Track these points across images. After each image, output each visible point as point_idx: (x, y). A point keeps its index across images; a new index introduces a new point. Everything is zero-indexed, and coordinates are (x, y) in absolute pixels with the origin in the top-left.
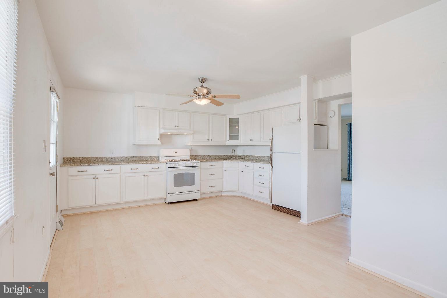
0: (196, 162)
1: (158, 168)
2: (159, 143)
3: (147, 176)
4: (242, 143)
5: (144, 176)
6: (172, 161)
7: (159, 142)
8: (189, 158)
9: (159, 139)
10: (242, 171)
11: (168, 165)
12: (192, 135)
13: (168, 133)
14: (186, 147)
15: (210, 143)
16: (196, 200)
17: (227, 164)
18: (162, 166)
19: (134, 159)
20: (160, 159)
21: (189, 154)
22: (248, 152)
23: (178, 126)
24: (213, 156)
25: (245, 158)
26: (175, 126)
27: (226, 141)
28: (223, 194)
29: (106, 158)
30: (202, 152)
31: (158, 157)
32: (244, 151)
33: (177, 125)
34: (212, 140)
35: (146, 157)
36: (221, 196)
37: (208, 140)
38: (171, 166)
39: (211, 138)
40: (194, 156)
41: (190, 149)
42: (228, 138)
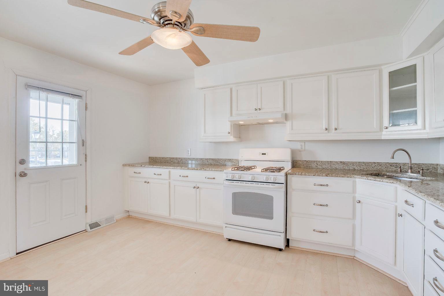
1: (214, 178)
3: (198, 188)
5: (194, 188)
7: (232, 137)
9: (229, 133)
13: (240, 122)
14: (286, 143)
15: (332, 136)
19: (210, 162)
21: (288, 157)
23: (260, 109)
26: (256, 110)
27: (381, 130)
29: (181, 159)
33: (258, 108)
34: (336, 129)
37: (326, 129)
38: (227, 177)
39: (334, 126)
40: (307, 161)
41: (290, 148)
42: (386, 121)
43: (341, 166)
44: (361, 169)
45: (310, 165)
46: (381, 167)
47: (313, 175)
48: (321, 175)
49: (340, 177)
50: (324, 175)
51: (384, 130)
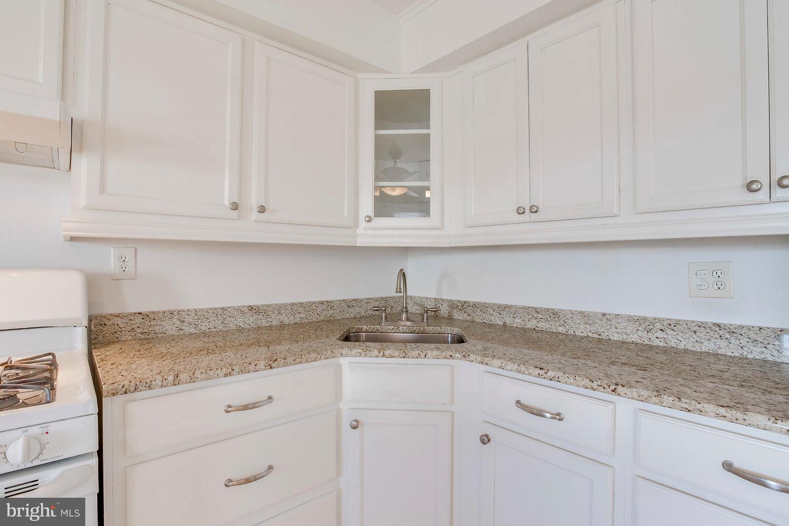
4: (454, 235)
15: (249, 229)
24: (279, 308)
27: (356, 225)
34: (262, 210)
37: (235, 207)
39: (254, 199)
40: (145, 316)
41: (80, 270)
42: (367, 205)
43: (250, 321)
44: (296, 321)
45: (157, 328)
46: (332, 312)
47: (226, 376)
48: (252, 367)
49: (307, 361)
50: (263, 367)
51: (363, 223)
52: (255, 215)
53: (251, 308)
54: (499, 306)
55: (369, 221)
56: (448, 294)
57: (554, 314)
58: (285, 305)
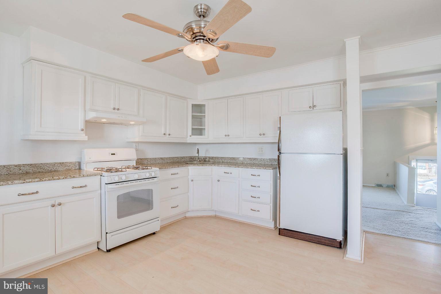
0: (154, 171)
1: (86, 186)
2: (83, 137)
3: (60, 204)
4: (211, 140)
5: (53, 206)
6: (109, 170)
7: (84, 135)
8: (134, 163)
9: (82, 130)
10: (219, 181)
11: (105, 180)
12: (141, 126)
13: (103, 120)
14: (129, 144)
15: (166, 139)
16: (154, 233)
17: (193, 170)
18: (93, 182)
20: (83, 167)
21: (135, 157)
22: (213, 153)
23: (118, 109)
24: (167, 158)
25: (209, 161)
26: (114, 109)
27: (187, 138)
28: (188, 215)
30: (151, 153)
31: (80, 163)
32: (207, 151)
33: (116, 108)
34: (169, 135)
35: (54, 164)
36: (186, 218)
37: (165, 134)
38: (111, 180)
39: (168, 133)
40: (141, 159)
44: (170, 162)
45: (143, 162)
46: (178, 160)
51: (189, 137)
52: (168, 136)
53: (161, 158)
54: (221, 157)
55: (191, 136)
56: (208, 155)
57: (234, 158)
58: (168, 158)
